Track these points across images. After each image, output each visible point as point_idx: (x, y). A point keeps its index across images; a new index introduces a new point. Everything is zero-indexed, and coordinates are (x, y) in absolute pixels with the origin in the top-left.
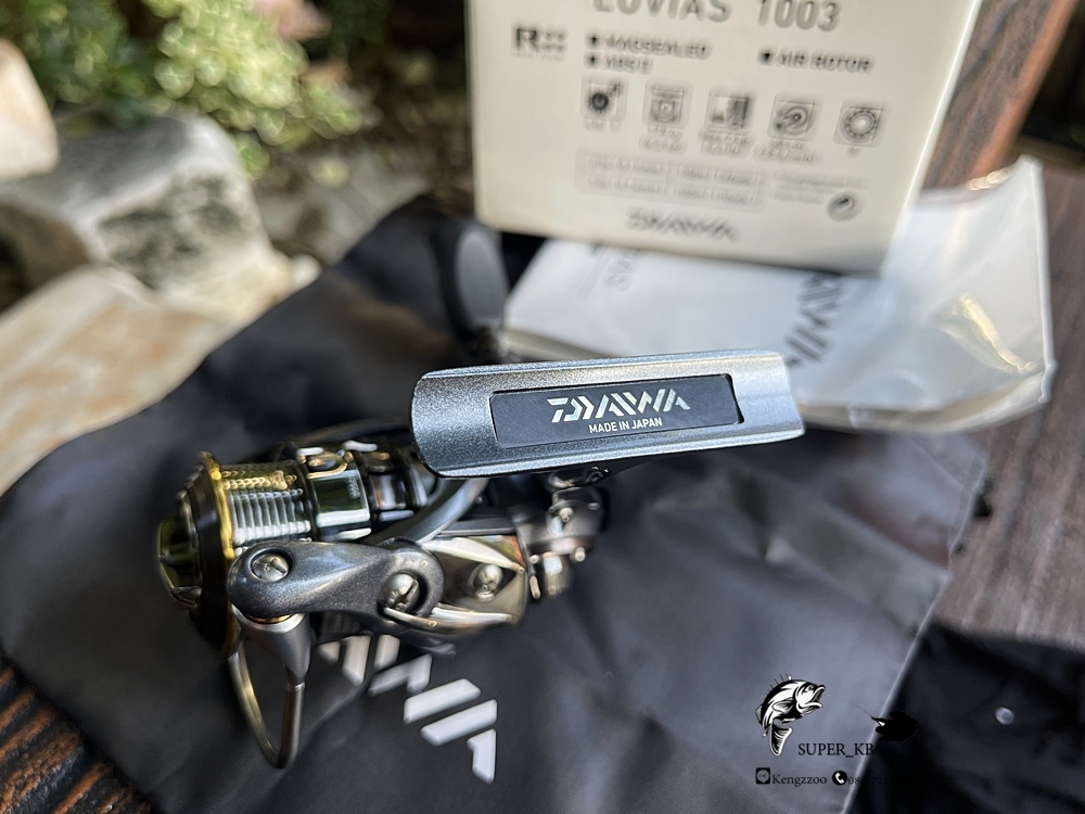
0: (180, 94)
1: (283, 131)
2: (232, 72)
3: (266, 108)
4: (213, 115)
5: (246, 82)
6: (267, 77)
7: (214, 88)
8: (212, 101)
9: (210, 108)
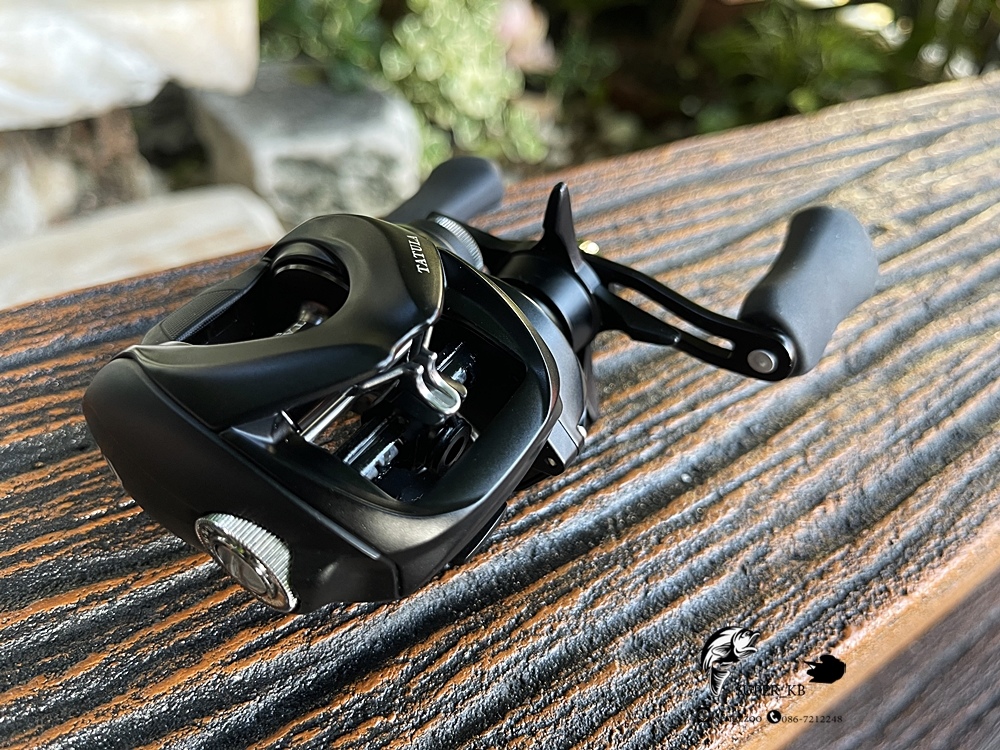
0: (397, 78)
1: (476, 139)
2: (447, 75)
3: (467, 116)
4: (420, 107)
5: (455, 86)
6: (477, 89)
7: (428, 82)
8: (424, 94)
9: (422, 101)
